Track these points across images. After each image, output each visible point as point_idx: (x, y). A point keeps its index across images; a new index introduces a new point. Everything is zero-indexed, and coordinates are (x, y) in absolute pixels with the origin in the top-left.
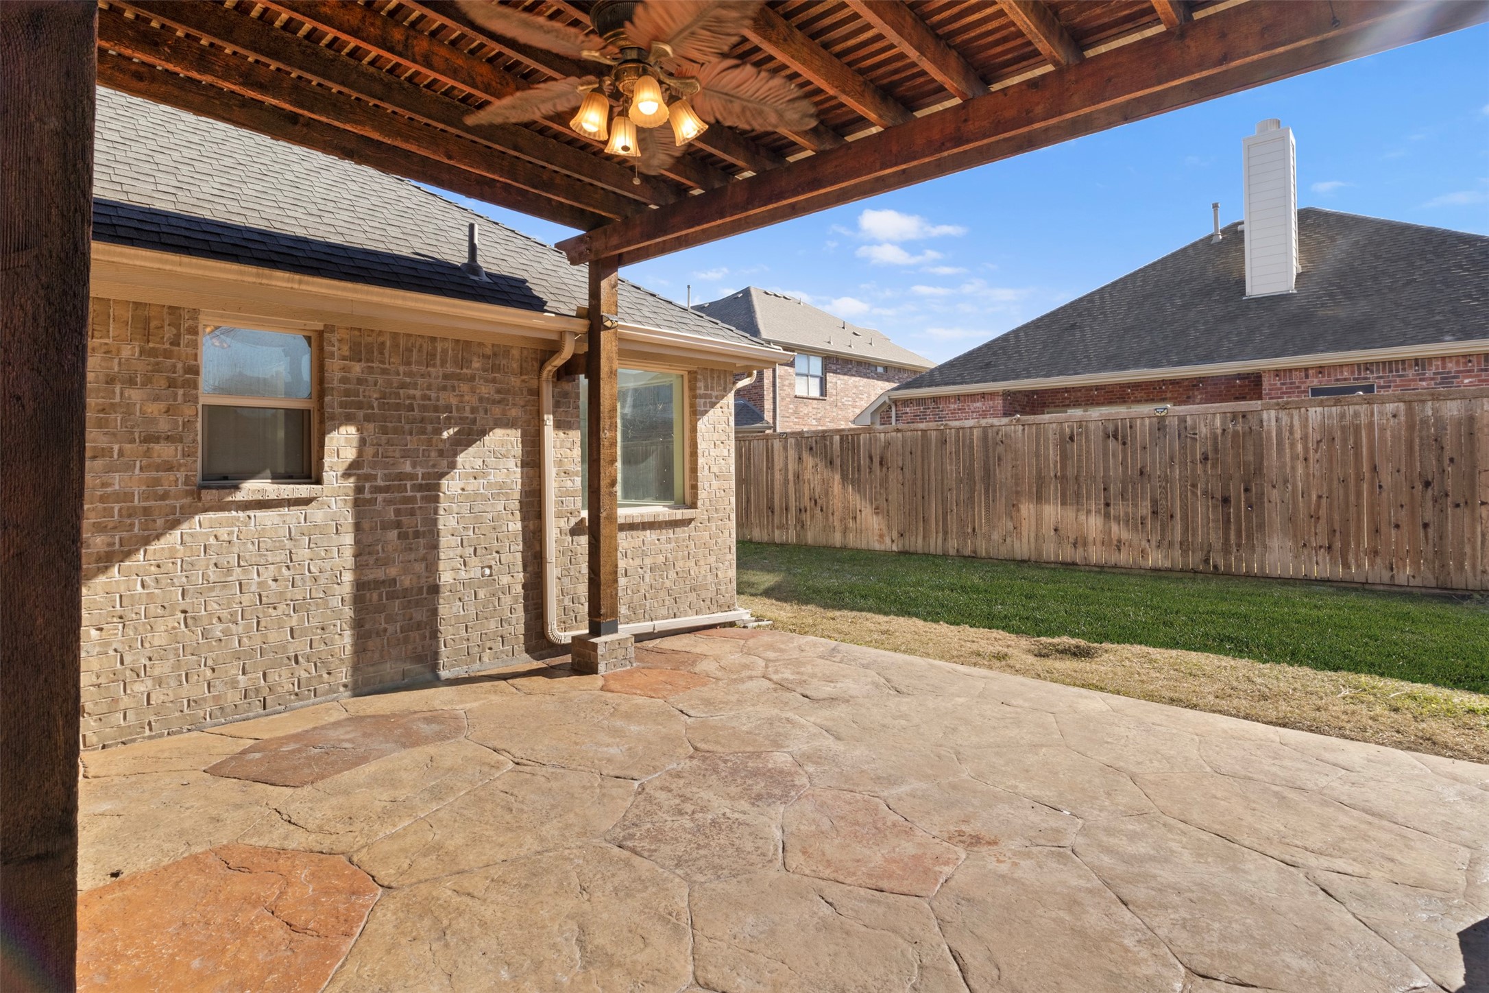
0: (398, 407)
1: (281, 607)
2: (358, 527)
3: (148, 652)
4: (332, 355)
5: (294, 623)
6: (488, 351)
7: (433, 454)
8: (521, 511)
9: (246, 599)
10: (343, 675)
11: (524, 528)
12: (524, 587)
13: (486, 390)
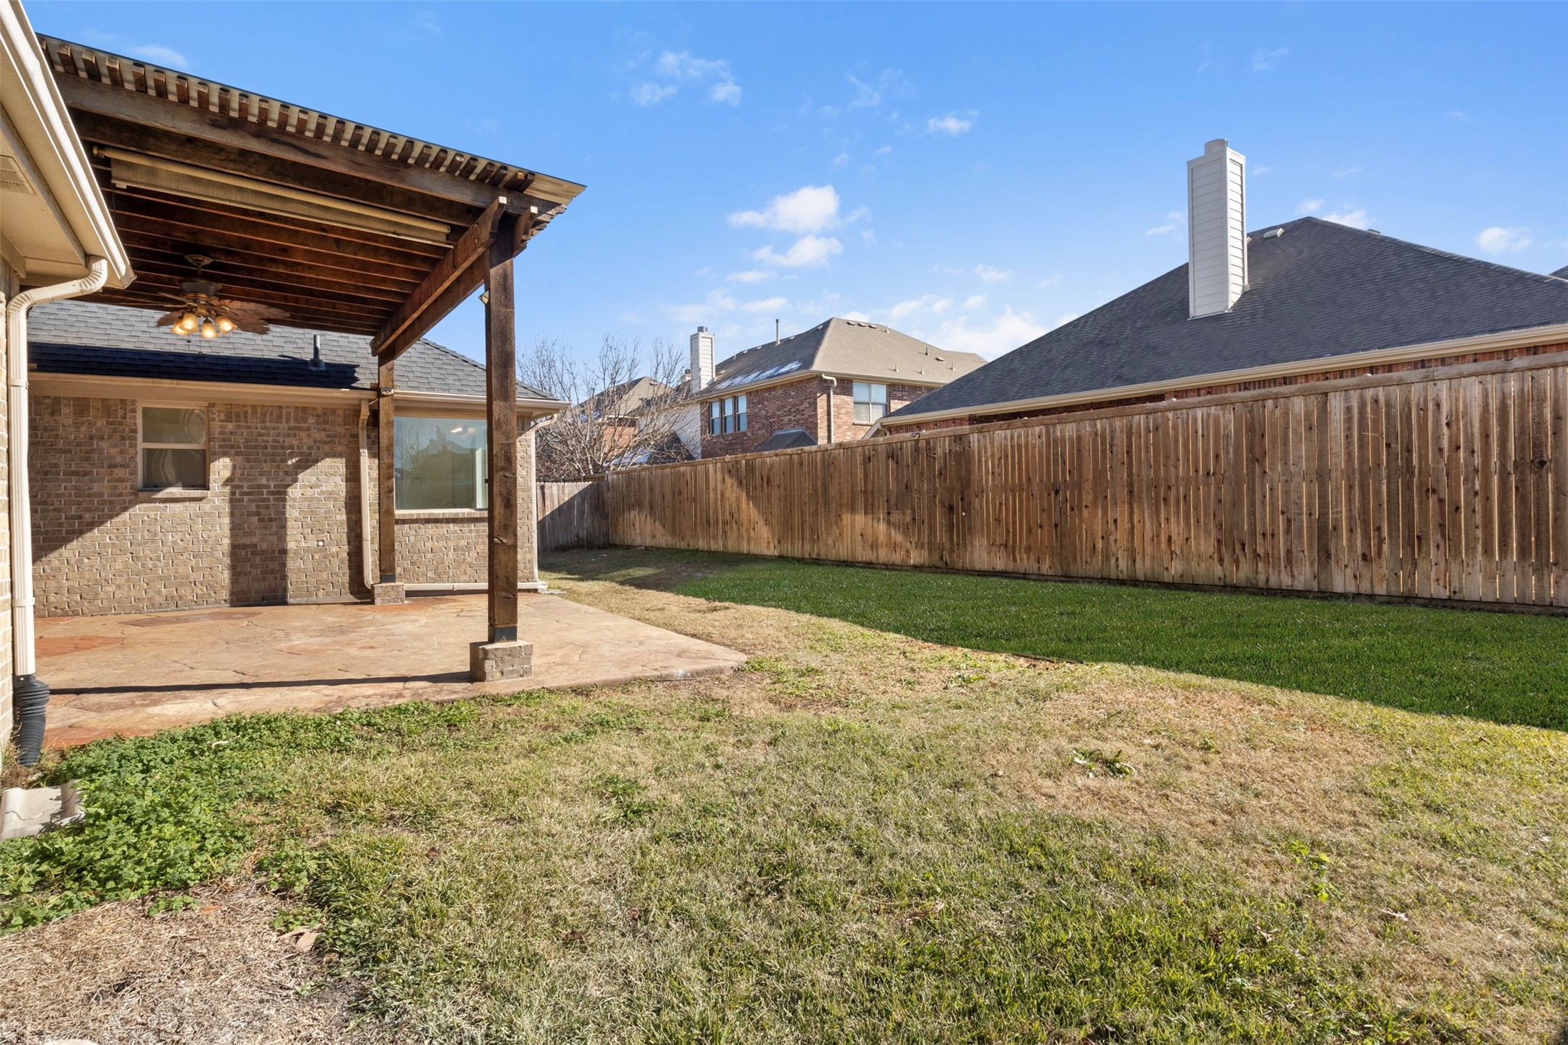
0: (257, 447)
1: (186, 555)
2: (232, 514)
3: (113, 572)
4: (214, 419)
5: (193, 564)
6: (320, 412)
7: (281, 474)
8: (346, 508)
9: (165, 549)
10: (225, 594)
11: (348, 519)
12: (348, 554)
13: (318, 435)
